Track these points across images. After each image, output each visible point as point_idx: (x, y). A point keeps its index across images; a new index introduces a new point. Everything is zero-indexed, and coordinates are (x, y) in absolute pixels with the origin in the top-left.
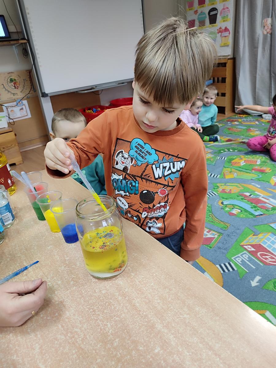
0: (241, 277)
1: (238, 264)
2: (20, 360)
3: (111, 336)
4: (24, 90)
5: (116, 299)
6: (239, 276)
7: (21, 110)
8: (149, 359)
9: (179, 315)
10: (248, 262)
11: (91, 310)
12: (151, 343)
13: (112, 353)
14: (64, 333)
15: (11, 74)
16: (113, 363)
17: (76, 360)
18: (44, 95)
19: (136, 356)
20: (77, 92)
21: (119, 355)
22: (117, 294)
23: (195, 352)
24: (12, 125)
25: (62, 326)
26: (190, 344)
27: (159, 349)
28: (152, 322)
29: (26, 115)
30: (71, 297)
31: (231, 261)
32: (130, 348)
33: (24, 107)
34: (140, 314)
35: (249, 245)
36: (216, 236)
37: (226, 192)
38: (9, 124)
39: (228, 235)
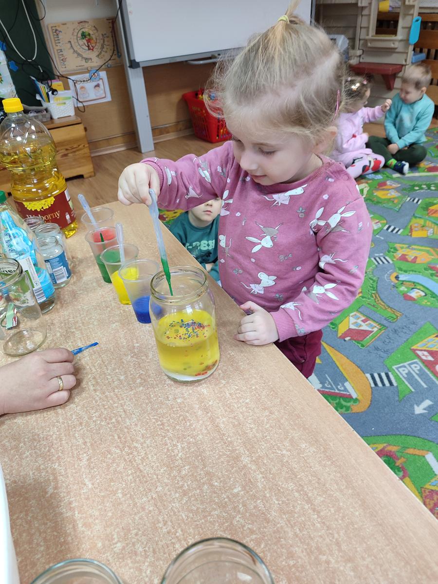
0: (401, 396)
1: (401, 376)
2: (63, 471)
3: (180, 461)
4: (103, 53)
5: (195, 413)
6: (398, 396)
7: (97, 88)
8: (224, 499)
9: (275, 450)
10: (417, 377)
11: (159, 423)
12: (230, 479)
13: (178, 483)
14: (121, 446)
15: (83, 24)
16: (177, 495)
17: (131, 483)
18: (134, 64)
19: (208, 491)
20: (186, 61)
21: (187, 487)
22: (198, 406)
23: (286, 501)
24: (82, 112)
25: (119, 437)
26: (282, 491)
27: (240, 489)
28: (237, 452)
29: (104, 96)
30: (134, 400)
31: (390, 371)
32: (201, 481)
33: (100, 82)
34: (223, 439)
35: (425, 350)
36: (375, 330)
37: (406, 260)
38: (77, 109)
39: (396, 331)
